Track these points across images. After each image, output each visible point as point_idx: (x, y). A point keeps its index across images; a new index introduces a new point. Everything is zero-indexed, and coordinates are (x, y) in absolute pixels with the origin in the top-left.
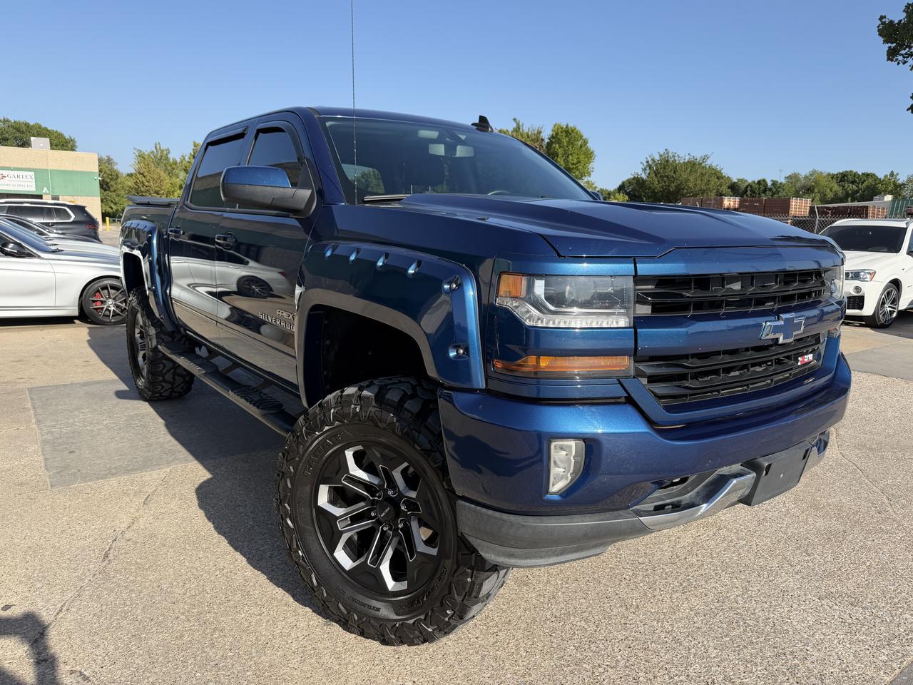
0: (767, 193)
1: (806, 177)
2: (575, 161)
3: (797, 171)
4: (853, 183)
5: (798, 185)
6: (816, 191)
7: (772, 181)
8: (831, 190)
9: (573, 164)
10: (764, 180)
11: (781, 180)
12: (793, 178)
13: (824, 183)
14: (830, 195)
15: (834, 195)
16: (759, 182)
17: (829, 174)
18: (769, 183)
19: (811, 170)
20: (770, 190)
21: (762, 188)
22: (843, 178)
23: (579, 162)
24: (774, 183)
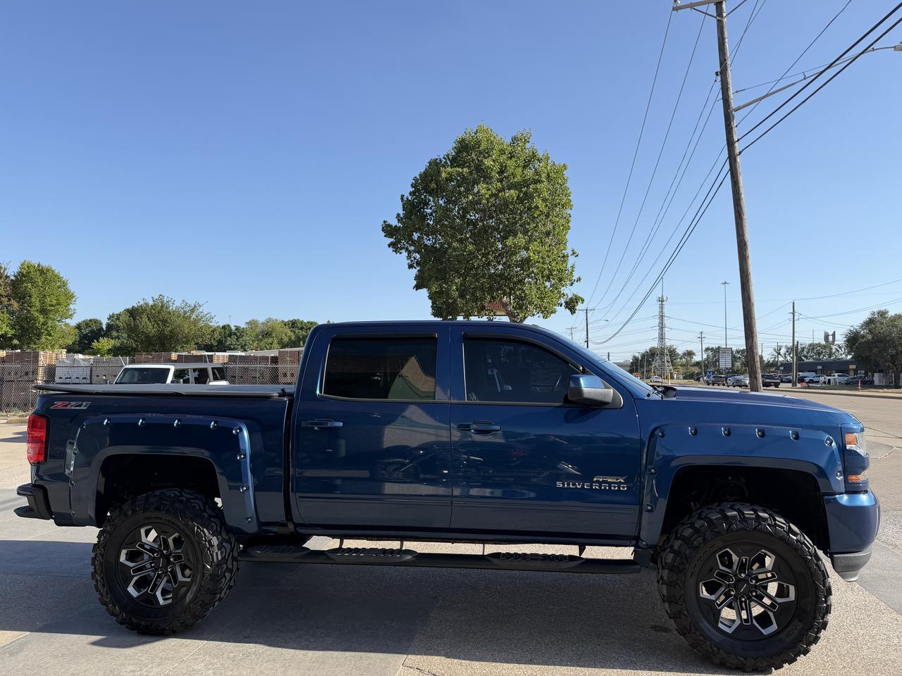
0: (232, 336)
1: (263, 324)
2: (54, 302)
3: (255, 318)
4: (302, 329)
5: (258, 330)
6: (274, 335)
7: (235, 326)
8: (286, 335)
9: (52, 305)
10: (228, 326)
11: (243, 325)
12: (252, 324)
13: (278, 329)
14: (286, 339)
15: (289, 339)
16: (224, 327)
17: (282, 322)
18: (233, 328)
19: (267, 317)
20: (235, 334)
21: (227, 332)
22: (293, 324)
23: (58, 304)
24: (237, 328)
